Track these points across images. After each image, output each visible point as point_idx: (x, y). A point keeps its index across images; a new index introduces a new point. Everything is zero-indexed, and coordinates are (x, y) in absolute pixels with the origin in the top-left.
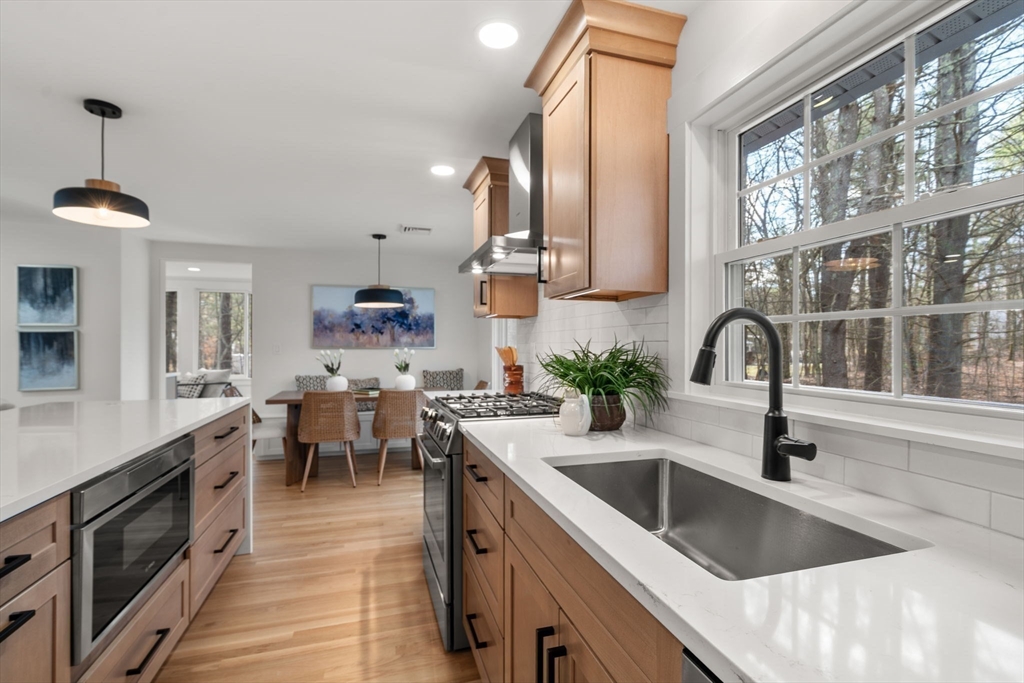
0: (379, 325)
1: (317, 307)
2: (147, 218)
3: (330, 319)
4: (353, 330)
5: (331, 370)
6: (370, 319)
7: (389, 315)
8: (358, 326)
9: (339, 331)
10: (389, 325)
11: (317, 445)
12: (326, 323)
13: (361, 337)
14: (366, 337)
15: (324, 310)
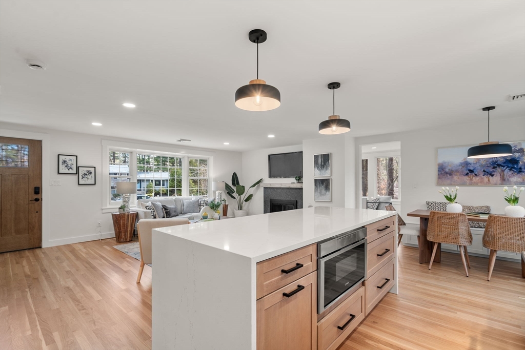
0: (491, 170)
1: (440, 161)
2: (350, 128)
3: (450, 168)
4: (467, 174)
5: (450, 199)
6: (482, 166)
7: (499, 162)
8: (471, 171)
9: (456, 175)
10: (499, 170)
11: (439, 245)
12: (447, 170)
13: (474, 178)
14: (478, 178)
15: (445, 163)
